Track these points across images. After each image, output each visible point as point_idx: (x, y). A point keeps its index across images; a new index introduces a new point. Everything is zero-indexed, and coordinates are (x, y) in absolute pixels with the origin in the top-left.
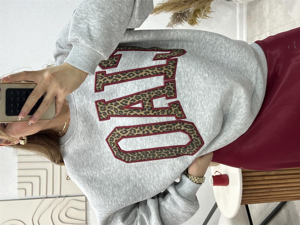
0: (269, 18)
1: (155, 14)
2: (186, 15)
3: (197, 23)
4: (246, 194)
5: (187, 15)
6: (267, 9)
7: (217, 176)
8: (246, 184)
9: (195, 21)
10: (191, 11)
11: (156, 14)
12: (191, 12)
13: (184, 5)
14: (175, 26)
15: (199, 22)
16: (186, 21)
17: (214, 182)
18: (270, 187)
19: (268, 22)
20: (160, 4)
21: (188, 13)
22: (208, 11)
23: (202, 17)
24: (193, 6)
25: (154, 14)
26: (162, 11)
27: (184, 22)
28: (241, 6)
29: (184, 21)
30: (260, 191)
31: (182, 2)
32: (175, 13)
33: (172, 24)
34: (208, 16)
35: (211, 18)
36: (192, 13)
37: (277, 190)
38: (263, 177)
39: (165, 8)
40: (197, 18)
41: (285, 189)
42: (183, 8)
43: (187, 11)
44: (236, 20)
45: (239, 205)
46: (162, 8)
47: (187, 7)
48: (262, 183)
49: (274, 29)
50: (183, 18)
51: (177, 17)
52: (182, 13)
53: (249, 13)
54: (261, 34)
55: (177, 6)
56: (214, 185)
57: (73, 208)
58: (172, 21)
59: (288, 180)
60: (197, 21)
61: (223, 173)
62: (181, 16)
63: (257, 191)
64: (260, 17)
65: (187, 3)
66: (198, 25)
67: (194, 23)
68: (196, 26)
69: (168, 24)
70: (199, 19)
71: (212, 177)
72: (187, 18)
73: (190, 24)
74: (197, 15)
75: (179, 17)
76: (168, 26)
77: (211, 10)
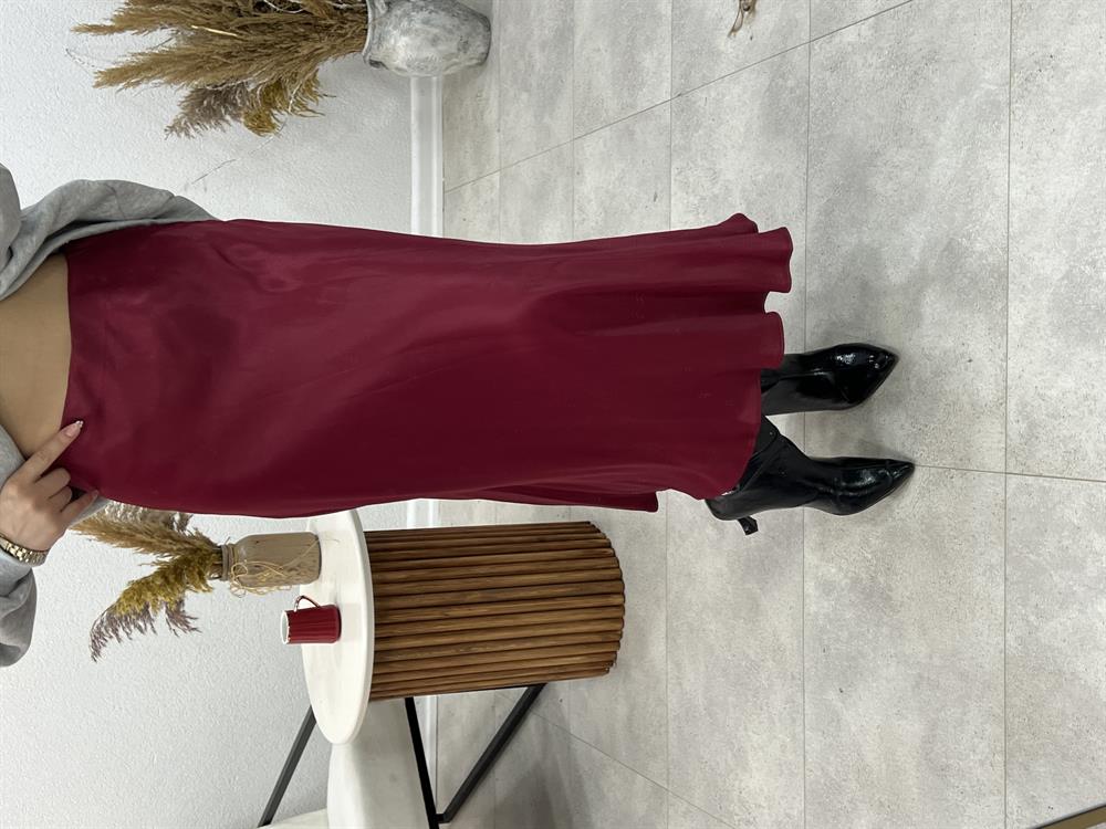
0: (499, 131)
1: (125, 87)
2: (234, 98)
3: (273, 126)
4: (394, 665)
5: (239, 101)
6: (494, 103)
7: (303, 612)
8: (386, 631)
9: (270, 120)
10: (252, 87)
11: (129, 85)
12: (254, 91)
13: (225, 64)
14: (196, 130)
15: (281, 126)
16: (235, 117)
17: (290, 631)
18: (466, 638)
19: (496, 138)
20: (140, 54)
21: (241, 93)
22: (311, 93)
23: (289, 110)
24: (255, 71)
25: (121, 85)
26: (149, 79)
27: (227, 121)
28: (424, 85)
29: (228, 117)
30: (436, 654)
31: (218, 54)
32: (198, 90)
33: (185, 123)
34: (310, 108)
35: (322, 115)
36: (258, 93)
37: (488, 649)
38: (443, 610)
39: (157, 70)
40: (275, 112)
41: (513, 646)
42: (223, 75)
43: (238, 86)
44: (410, 131)
45: (363, 702)
46: (150, 69)
47: (236, 73)
49: (512, 165)
50: (226, 108)
51: (205, 102)
52: (218, 92)
53: (447, 112)
54: (479, 178)
55: (201, 67)
56: (291, 642)
58: (186, 115)
59: (523, 616)
60: (274, 121)
61: (321, 604)
62: (216, 99)
63: (426, 655)
64: (476, 126)
65: (235, 60)
66: (277, 133)
67: (264, 126)
68: (271, 136)
69: (170, 124)
70: (280, 116)
71: (284, 615)
72: (240, 109)
73: (251, 128)
74: (274, 101)
75: (209, 103)
76: (172, 128)
77: (320, 90)
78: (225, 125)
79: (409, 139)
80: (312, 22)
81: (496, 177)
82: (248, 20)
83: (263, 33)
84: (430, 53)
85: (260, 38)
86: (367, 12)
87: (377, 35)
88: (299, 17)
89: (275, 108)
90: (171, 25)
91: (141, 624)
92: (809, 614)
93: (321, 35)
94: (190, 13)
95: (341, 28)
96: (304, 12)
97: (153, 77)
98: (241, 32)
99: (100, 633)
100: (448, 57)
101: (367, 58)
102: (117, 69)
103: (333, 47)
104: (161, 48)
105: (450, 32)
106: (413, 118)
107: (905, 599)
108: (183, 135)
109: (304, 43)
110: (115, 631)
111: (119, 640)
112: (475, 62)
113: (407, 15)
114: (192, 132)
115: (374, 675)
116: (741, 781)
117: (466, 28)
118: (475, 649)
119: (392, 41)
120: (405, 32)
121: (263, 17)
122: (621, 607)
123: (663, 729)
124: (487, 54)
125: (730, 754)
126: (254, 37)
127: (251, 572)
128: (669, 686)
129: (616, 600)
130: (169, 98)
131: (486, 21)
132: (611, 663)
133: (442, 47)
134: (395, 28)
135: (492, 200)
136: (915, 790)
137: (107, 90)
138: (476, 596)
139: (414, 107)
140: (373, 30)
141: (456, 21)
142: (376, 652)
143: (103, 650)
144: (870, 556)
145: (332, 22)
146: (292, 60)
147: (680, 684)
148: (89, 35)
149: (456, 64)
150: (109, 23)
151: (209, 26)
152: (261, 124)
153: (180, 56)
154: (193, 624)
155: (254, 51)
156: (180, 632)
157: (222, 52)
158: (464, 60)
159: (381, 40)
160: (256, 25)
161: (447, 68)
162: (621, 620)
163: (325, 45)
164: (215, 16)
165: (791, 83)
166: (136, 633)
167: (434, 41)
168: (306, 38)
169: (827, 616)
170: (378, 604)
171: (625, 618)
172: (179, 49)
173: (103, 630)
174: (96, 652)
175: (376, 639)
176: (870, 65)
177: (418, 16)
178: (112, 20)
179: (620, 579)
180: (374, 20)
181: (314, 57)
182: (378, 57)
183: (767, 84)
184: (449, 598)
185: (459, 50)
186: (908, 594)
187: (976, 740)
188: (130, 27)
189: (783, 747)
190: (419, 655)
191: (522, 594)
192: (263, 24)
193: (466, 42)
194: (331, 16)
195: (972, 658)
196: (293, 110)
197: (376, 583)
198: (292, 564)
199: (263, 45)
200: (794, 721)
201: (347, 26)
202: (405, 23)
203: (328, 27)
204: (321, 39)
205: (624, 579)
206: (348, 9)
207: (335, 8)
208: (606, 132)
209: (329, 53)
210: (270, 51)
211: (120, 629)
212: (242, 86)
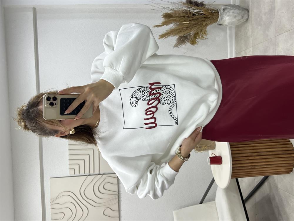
0: (252, 37)
1: (165, 38)
3: (196, 43)
5: (189, 38)
6: (250, 30)
9: (195, 41)
10: (192, 34)
13: (186, 30)
15: (198, 42)
16: (188, 42)
19: (251, 40)
20: (168, 30)
21: (189, 36)
22: (205, 34)
23: (200, 38)
24: (193, 30)
25: (164, 38)
26: (170, 36)
27: (186, 43)
28: (230, 29)
29: (186, 42)
31: (185, 28)
32: (180, 37)
33: (177, 45)
34: (205, 37)
35: (207, 39)
36: (193, 35)
39: (172, 33)
40: (197, 39)
42: (186, 32)
46: (170, 33)
47: (189, 32)
49: (256, 45)
50: (186, 40)
51: (182, 39)
52: (185, 36)
54: (246, 49)
55: (181, 31)
57: (109, 183)
58: (178, 42)
60: (196, 42)
62: (184, 38)
64: (245, 36)
65: (188, 29)
66: (197, 44)
67: (194, 43)
68: (196, 45)
72: (189, 40)
73: (191, 44)
74: (197, 37)
76: (175, 46)
77: (207, 33)
78: (186, 44)
79: (227, 41)
80: (206, 17)
81: (251, 49)
82: (191, 19)
83: (195, 21)
84: (234, 20)
85: (194, 22)
86: (218, 13)
87: (221, 17)
88: (202, 16)
89: (197, 38)
90: (174, 22)
93: (208, 20)
94: (178, 19)
95: (212, 17)
96: (204, 15)
97: (171, 35)
98: (190, 22)
100: (238, 20)
101: (218, 24)
102: (163, 34)
103: (211, 22)
104: (172, 28)
105: (239, 14)
106: (228, 37)
108: (177, 47)
109: (204, 22)
112: (245, 21)
113: (228, 12)
114: (179, 46)
117: (243, 13)
119: (225, 18)
120: (228, 16)
121: (195, 17)
124: (248, 18)
126: (192, 22)
130: (174, 39)
131: (248, 10)
133: (237, 18)
134: (225, 15)
137: (161, 39)
139: (228, 34)
140: (220, 16)
141: (240, 11)
145: (210, 16)
146: (201, 27)
148: (157, 27)
149: (240, 22)
150: (161, 24)
151: (182, 21)
152: (193, 43)
153: (176, 29)
155: (193, 26)
157: (186, 27)
158: (242, 21)
159: (222, 19)
160: (193, 20)
161: (238, 23)
163: (209, 22)
164: (184, 19)
167: (235, 17)
168: (204, 21)
172: (176, 28)
177: (231, 11)
178: (161, 23)
180: (220, 14)
181: (206, 25)
182: (221, 23)
185: (241, 18)
188: (165, 24)
192: (195, 19)
193: (243, 16)
194: (210, 15)
199: (195, 24)
201: (214, 17)
202: (228, 14)
203: (210, 17)
204: (208, 21)
206: (214, 13)
207: (212, 13)
209: (210, 24)
210: (196, 25)
212: (190, 34)
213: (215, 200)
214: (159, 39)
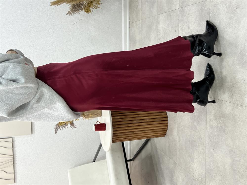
0: (141, 11)
2: (81, 6)
4: (117, 136)
5: (82, 6)
7: (98, 125)
8: (115, 130)
11: (58, 5)
12: (86, 4)
14: (73, 14)
15: (92, 11)
16: (82, 10)
17: (95, 129)
18: (133, 130)
19: (141, 13)
21: (83, 4)
22: (98, 3)
25: (56, 5)
26: (62, 3)
27: (80, 11)
29: (80, 10)
30: (126, 134)
32: (73, 5)
33: (71, 12)
34: (98, 7)
35: (101, 8)
37: (138, 133)
38: (127, 125)
40: (91, 8)
41: (143, 132)
42: (78, 1)
44: (122, 9)
45: (111, 143)
47: (81, 1)
48: (127, 128)
49: (144, 19)
50: (80, 8)
51: (75, 7)
52: (77, 5)
53: (130, 5)
54: (137, 21)
56: (95, 131)
57: (2, 147)
58: (71, 10)
60: (90, 10)
61: (102, 122)
63: (124, 134)
64: (136, 9)
68: (90, 14)
69: (67, 13)
70: (92, 9)
71: (94, 125)
72: (83, 8)
73: (85, 12)
75: (76, 7)
76: (68, 14)
77: (100, 3)
78: (80, 12)
79: (122, 11)
81: (141, 21)
89: (91, 7)
91: (65, 126)
92: (207, 132)
99: (56, 128)
102: (55, 1)
106: (123, 7)
107: (228, 132)
108: (70, 15)
110: (60, 128)
111: (61, 130)
114: (72, 14)
115: (113, 138)
116: (192, 165)
118: (135, 133)
122: (167, 123)
123: (176, 151)
125: (190, 158)
127: (87, 115)
128: (178, 142)
129: (166, 122)
132: (165, 135)
135: (140, 27)
136: (229, 174)
137: (53, 6)
138: (135, 122)
139: (123, 3)
142: (113, 134)
143: (57, 132)
144: (221, 121)
147: (180, 142)
152: (88, 11)
154: (75, 126)
156: (73, 128)
162: (167, 126)
165: (206, 9)
166: (64, 128)
169: (211, 133)
170: (113, 124)
171: (168, 126)
173: (57, 128)
174: (56, 132)
175: (113, 131)
176: (224, 7)
179: (167, 117)
183: (200, 8)
184: (129, 122)
186: (229, 131)
187: (243, 166)
189: (201, 159)
190: (123, 134)
191: (145, 121)
195: (242, 148)
196: (95, 8)
197: (113, 119)
198: (96, 114)
200: (204, 154)
205: (168, 117)
208: (165, 14)
211: (61, 127)
212: (83, 3)
213: (106, 159)
214: (51, 5)
